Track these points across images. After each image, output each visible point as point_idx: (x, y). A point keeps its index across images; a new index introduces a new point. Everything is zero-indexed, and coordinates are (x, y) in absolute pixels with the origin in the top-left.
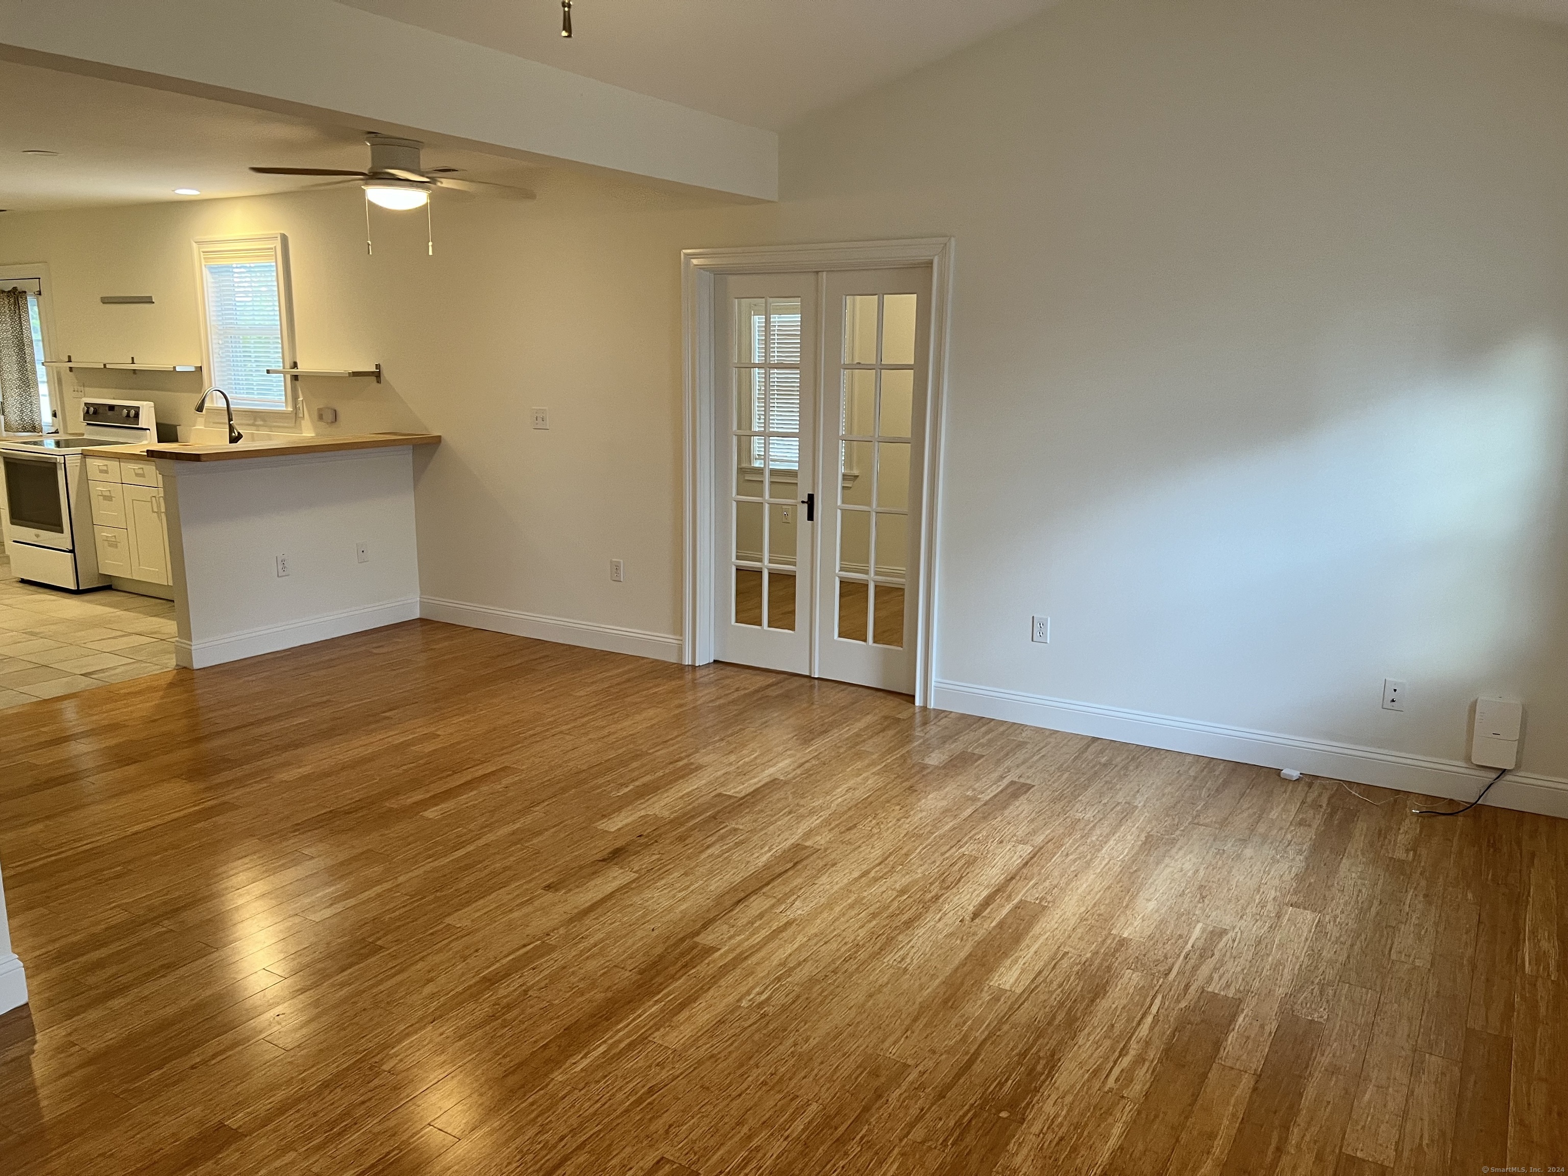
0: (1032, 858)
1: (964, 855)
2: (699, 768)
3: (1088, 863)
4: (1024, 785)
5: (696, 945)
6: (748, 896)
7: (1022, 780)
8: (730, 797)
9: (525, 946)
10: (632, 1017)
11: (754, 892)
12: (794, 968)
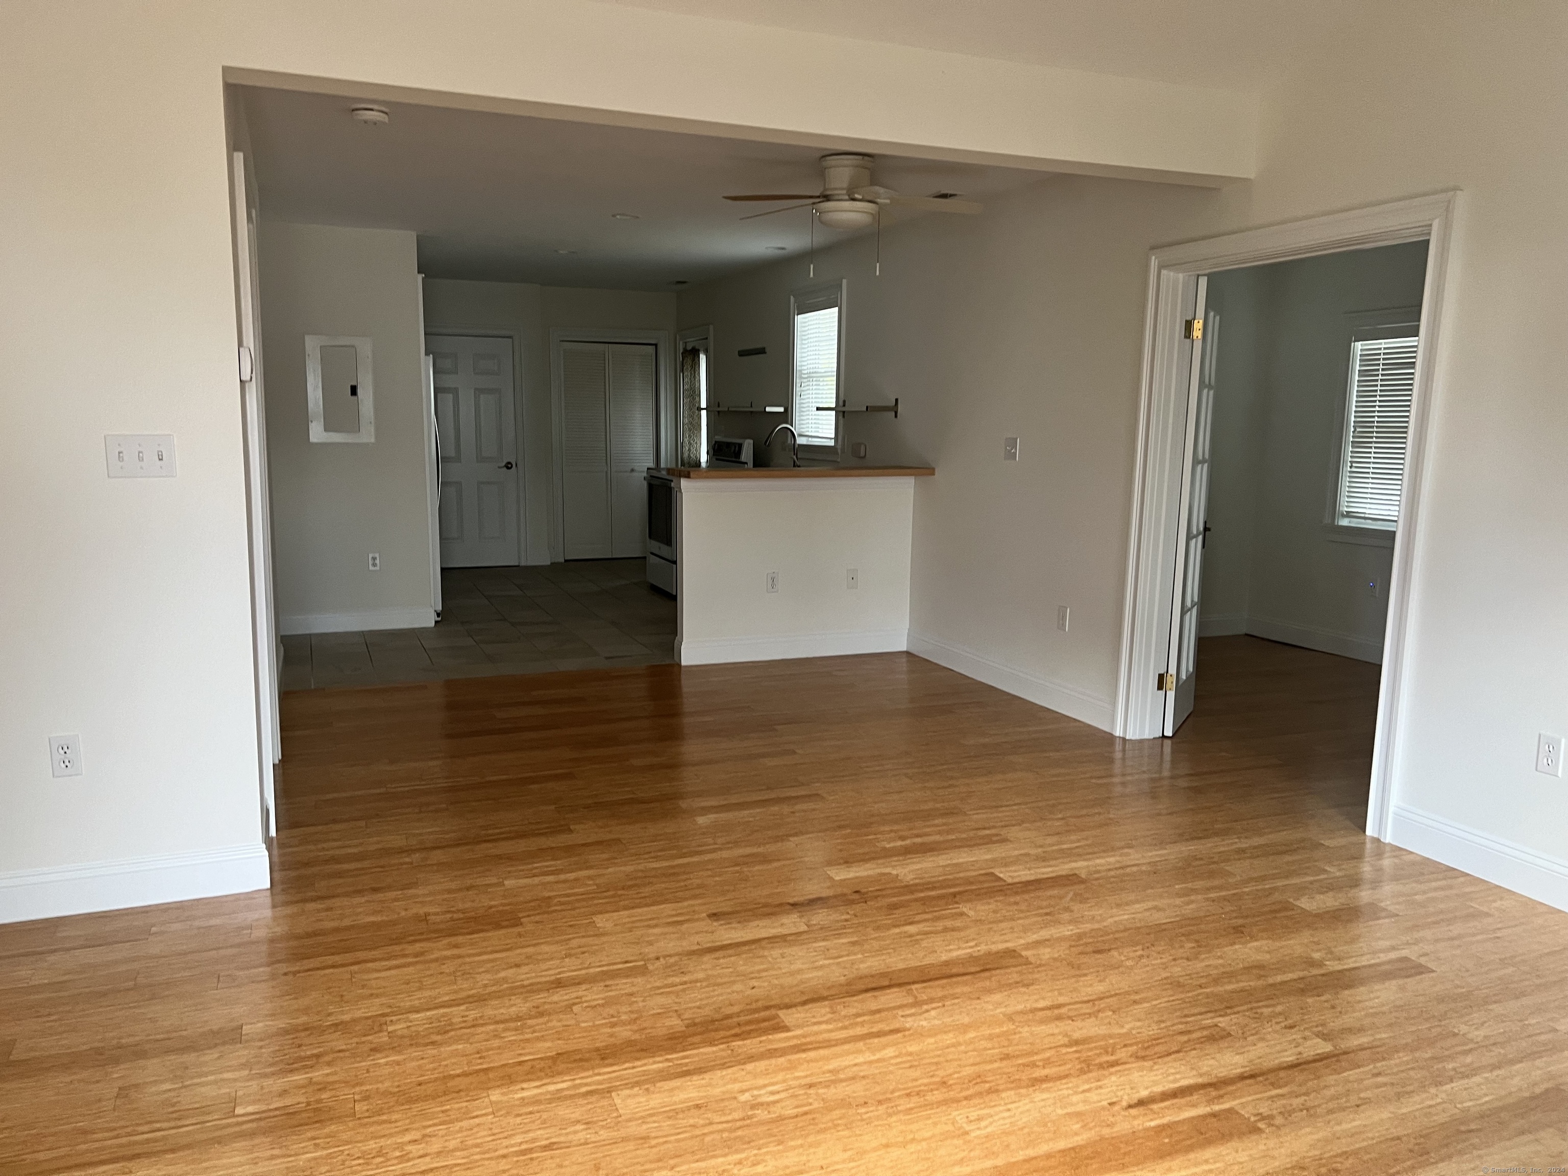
0: (1315, 1061)
1: (1216, 1026)
2: (1005, 840)
3: (1399, 1096)
4: (1421, 965)
5: (777, 1016)
6: (889, 987)
7: (1423, 960)
8: (1000, 879)
9: (626, 962)
10: (627, 1065)
11: (900, 985)
12: (842, 1081)
